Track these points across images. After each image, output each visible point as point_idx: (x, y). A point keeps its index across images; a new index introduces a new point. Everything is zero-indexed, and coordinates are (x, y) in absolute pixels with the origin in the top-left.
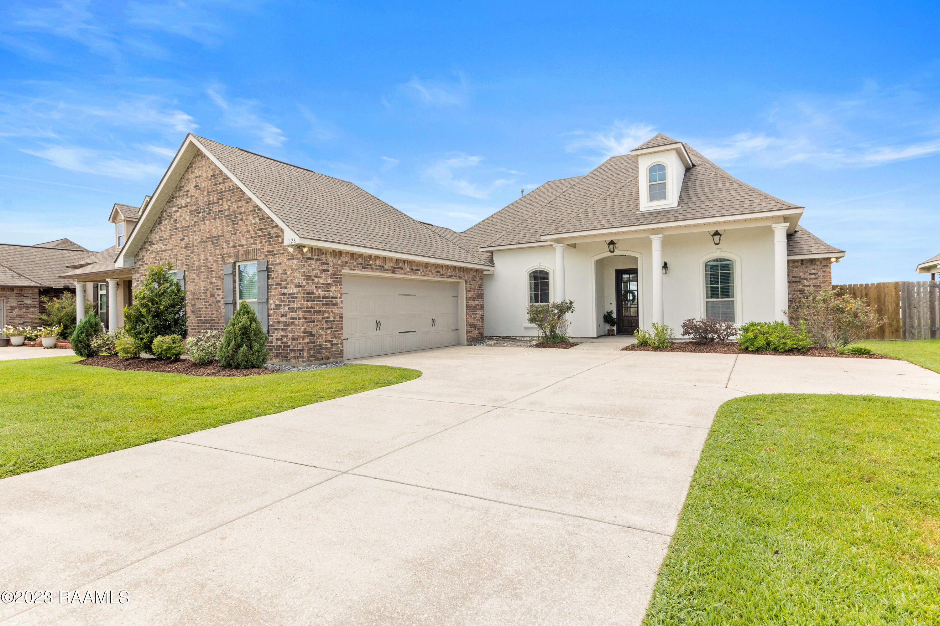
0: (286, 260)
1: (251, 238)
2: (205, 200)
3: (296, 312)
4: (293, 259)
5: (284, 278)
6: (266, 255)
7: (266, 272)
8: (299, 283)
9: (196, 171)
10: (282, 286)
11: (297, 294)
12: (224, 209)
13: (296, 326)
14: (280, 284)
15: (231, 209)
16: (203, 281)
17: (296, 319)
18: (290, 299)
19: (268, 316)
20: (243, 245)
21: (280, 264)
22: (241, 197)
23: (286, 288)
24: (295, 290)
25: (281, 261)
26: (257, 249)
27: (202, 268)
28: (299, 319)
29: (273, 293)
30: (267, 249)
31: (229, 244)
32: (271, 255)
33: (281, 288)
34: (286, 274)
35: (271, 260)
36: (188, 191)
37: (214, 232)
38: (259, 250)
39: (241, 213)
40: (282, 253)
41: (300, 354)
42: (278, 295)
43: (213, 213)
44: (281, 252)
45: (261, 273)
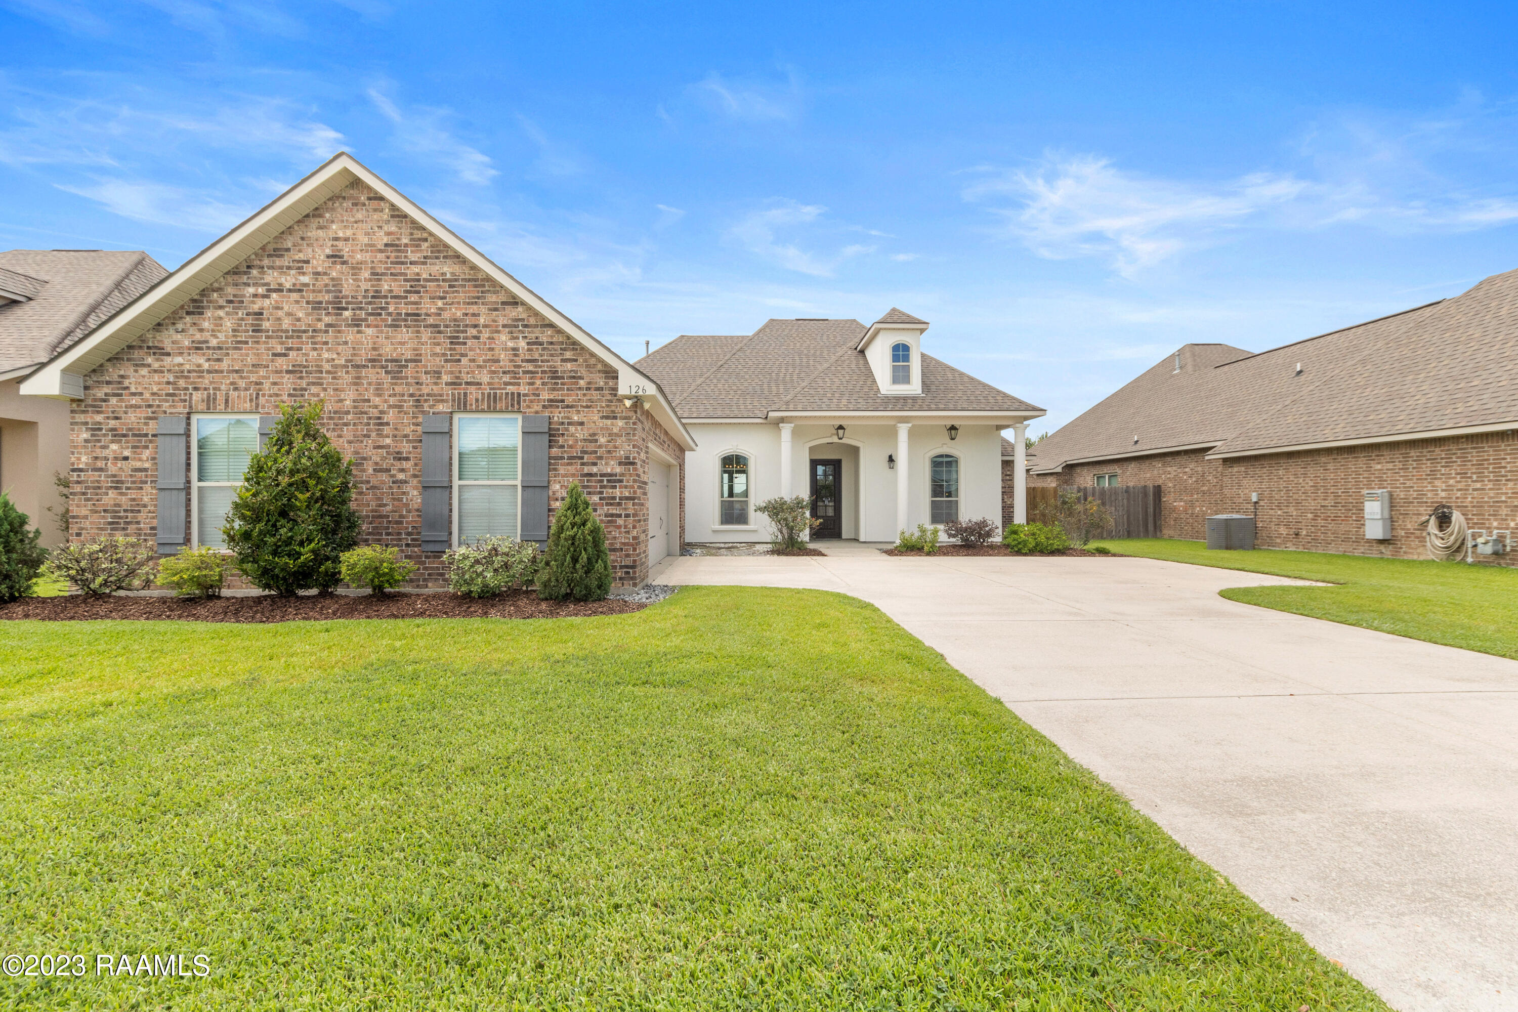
0: (596, 418)
1: (504, 373)
2: (363, 287)
3: (619, 504)
4: (615, 418)
5: (591, 447)
6: (544, 406)
7: (547, 437)
8: (627, 458)
9: (334, 227)
10: (585, 461)
11: (622, 475)
12: (424, 311)
13: (619, 527)
14: (582, 458)
15: (446, 315)
16: (350, 442)
17: (620, 516)
18: (605, 483)
19: (549, 510)
20: (479, 384)
21: (582, 424)
22: (478, 298)
23: (595, 464)
24: (618, 470)
25: (585, 420)
26: (519, 394)
27: (350, 417)
28: (627, 516)
29: (562, 472)
30: (545, 396)
31: (439, 378)
32: (558, 407)
33: (583, 464)
34: (596, 441)
35: (558, 415)
36: (307, 262)
37: (388, 350)
38: (525, 395)
39: (475, 326)
40: (587, 407)
41: (628, 573)
42: (573, 475)
43: (390, 314)
44: (584, 404)
45: (532, 437)
